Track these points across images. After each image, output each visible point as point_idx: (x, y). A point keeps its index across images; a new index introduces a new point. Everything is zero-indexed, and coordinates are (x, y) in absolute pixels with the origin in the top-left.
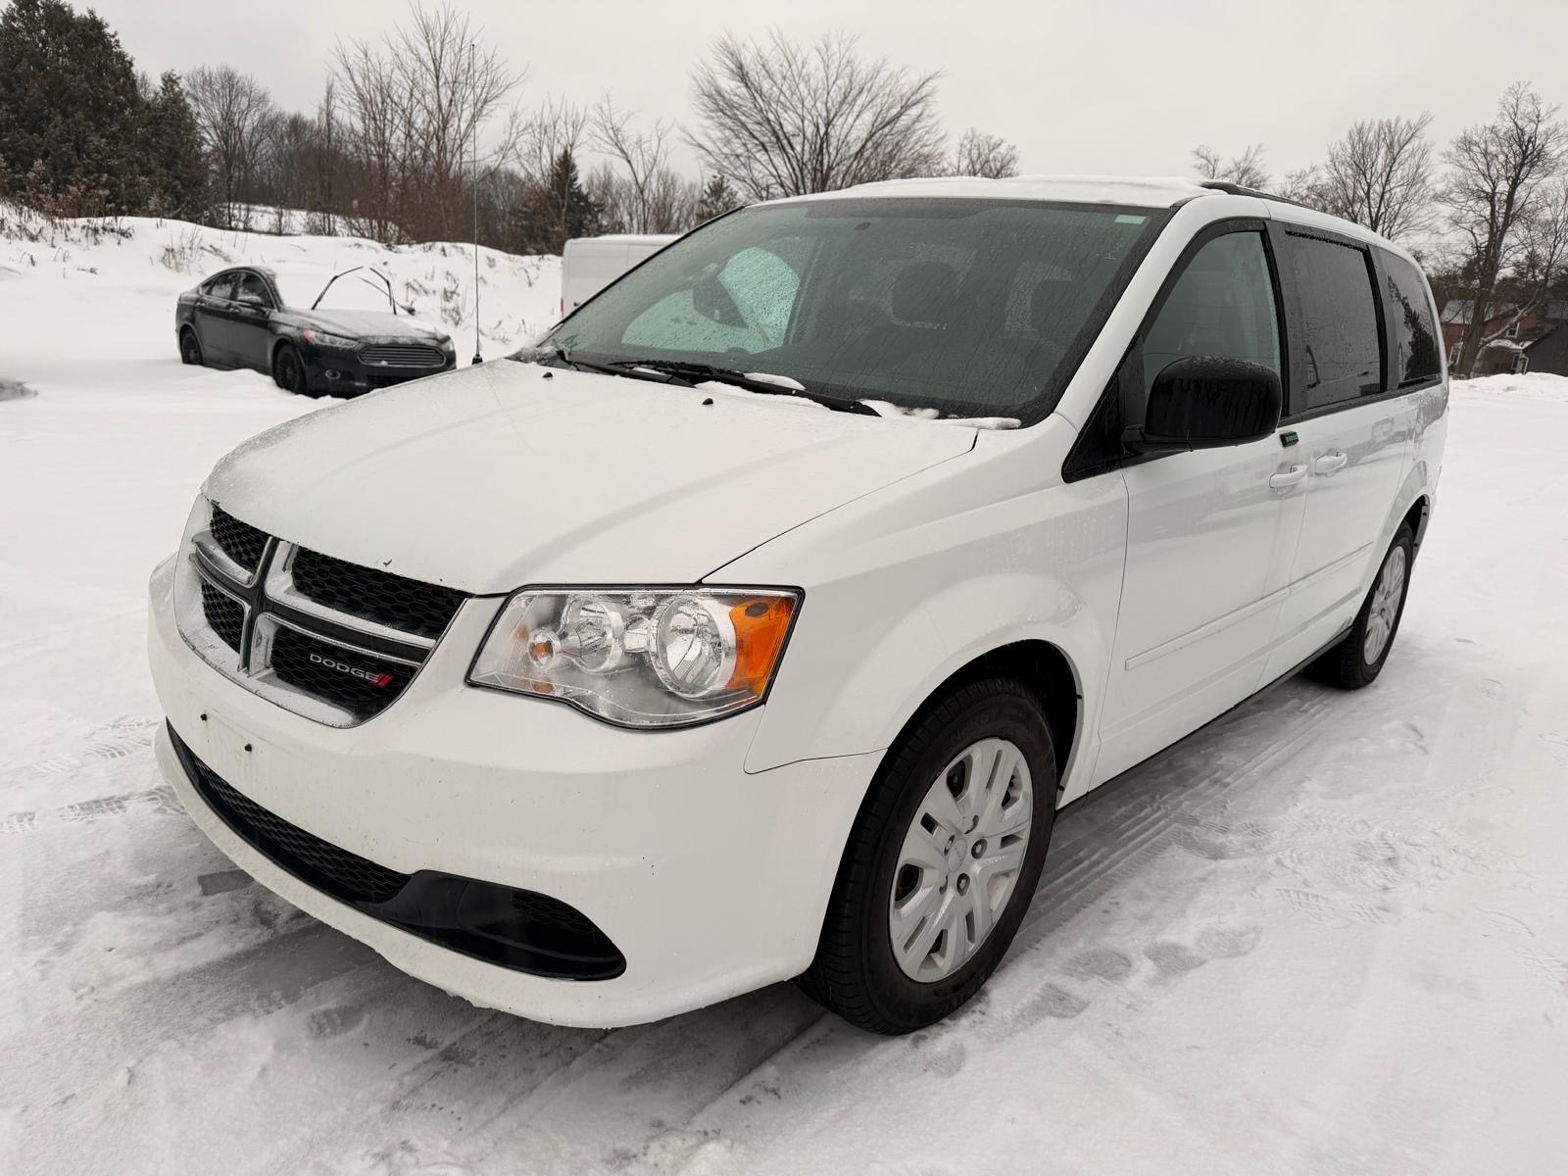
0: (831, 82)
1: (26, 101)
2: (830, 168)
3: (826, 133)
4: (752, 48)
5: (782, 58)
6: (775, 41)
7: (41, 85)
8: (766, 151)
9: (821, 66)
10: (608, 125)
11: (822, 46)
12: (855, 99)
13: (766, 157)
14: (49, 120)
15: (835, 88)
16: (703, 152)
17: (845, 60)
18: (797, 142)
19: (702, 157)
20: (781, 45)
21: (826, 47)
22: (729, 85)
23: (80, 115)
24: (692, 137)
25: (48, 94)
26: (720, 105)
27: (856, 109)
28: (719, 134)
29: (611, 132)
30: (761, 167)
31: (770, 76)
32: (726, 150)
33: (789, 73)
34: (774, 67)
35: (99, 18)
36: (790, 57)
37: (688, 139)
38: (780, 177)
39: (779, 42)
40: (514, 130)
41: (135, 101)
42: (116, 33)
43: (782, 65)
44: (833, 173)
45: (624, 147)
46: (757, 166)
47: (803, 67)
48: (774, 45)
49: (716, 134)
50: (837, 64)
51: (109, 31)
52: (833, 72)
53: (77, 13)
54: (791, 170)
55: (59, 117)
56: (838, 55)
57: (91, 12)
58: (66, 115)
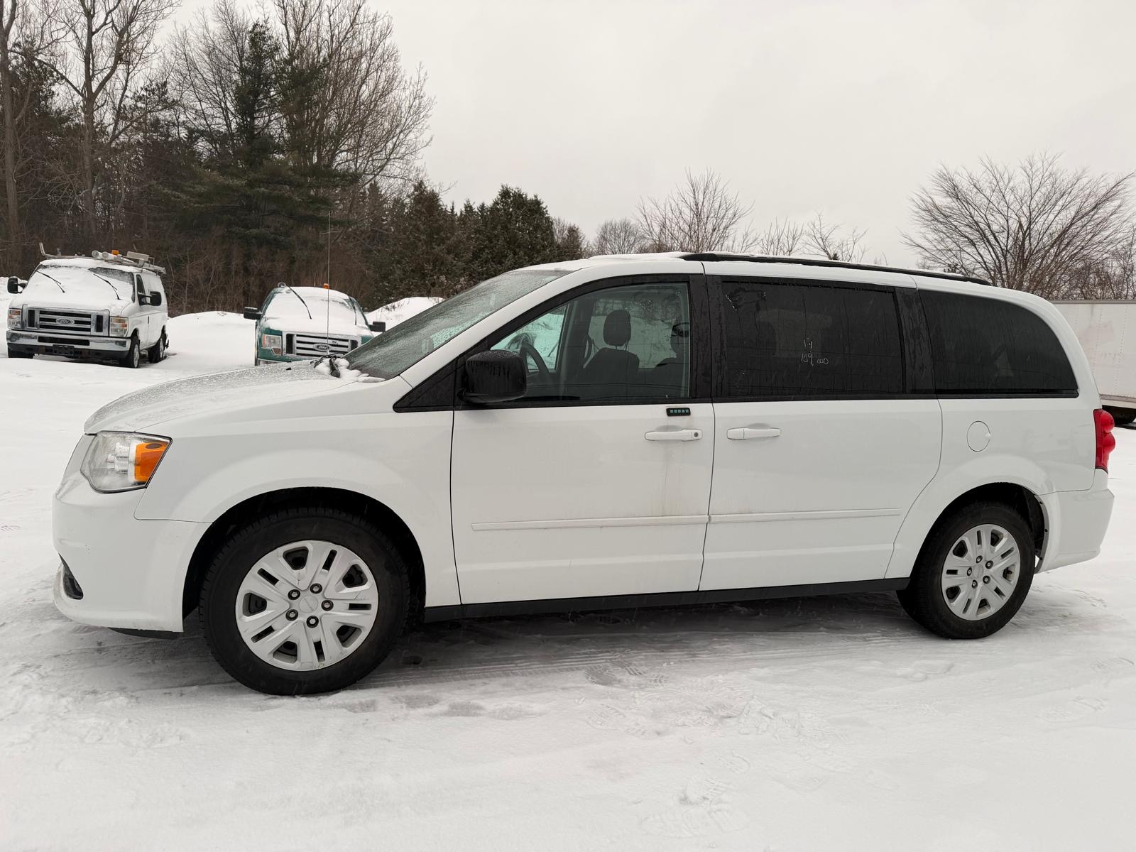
0: (1033, 191)
1: (497, 247)
2: (1031, 254)
3: (1029, 228)
4: (965, 175)
5: (992, 177)
6: (986, 166)
7: (505, 239)
8: (974, 245)
9: (1026, 180)
10: (818, 236)
11: (1027, 164)
12: (1057, 201)
13: (974, 250)
14: (506, 256)
15: (1039, 194)
16: (920, 249)
17: (1047, 173)
18: (1002, 238)
19: (919, 253)
20: (990, 168)
21: (1030, 164)
22: (944, 201)
23: (522, 253)
24: (912, 241)
25: (508, 242)
26: (935, 215)
27: (1057, 208)
28: (936, 236)
29: (820, 241)
30: (970, 257)
31: (980, 190)
32: (940, 247)
33: (997, 188)
34: (985, 185)
35: (539, 199)
36: (998, 176)
37: (909, 242)
38: (985, 263)
39: (989, 166)
40: (745, 245)
41: (552, 243)
42: (547, 207)
43: (990, 183)
44: (1034, 257)
45: (828, 249)
46: (966, 256)
47: (1009, 182)
48: (985, 168)
49: (932, 236)
50: (1040, 177)
51: (543, 206)
52: (1036, 184)
53: (529, 198)
54: (994, 257)
55: (512, 255)
56: (1041, 170)
57: (536, 197)
58: (515, 254)
